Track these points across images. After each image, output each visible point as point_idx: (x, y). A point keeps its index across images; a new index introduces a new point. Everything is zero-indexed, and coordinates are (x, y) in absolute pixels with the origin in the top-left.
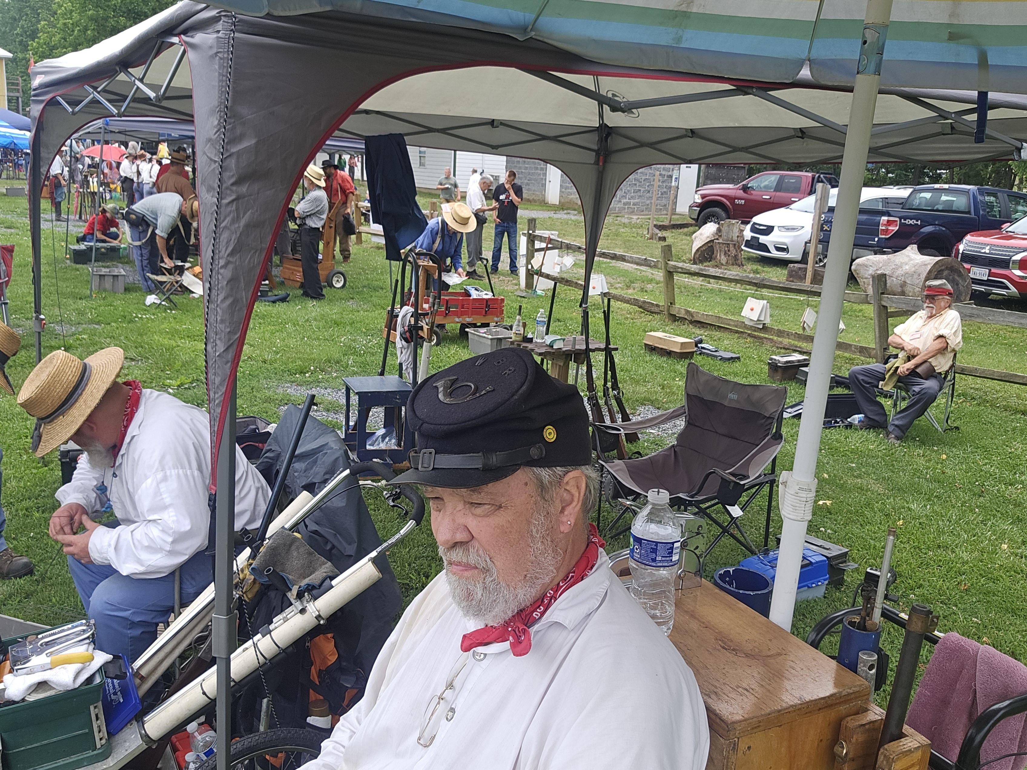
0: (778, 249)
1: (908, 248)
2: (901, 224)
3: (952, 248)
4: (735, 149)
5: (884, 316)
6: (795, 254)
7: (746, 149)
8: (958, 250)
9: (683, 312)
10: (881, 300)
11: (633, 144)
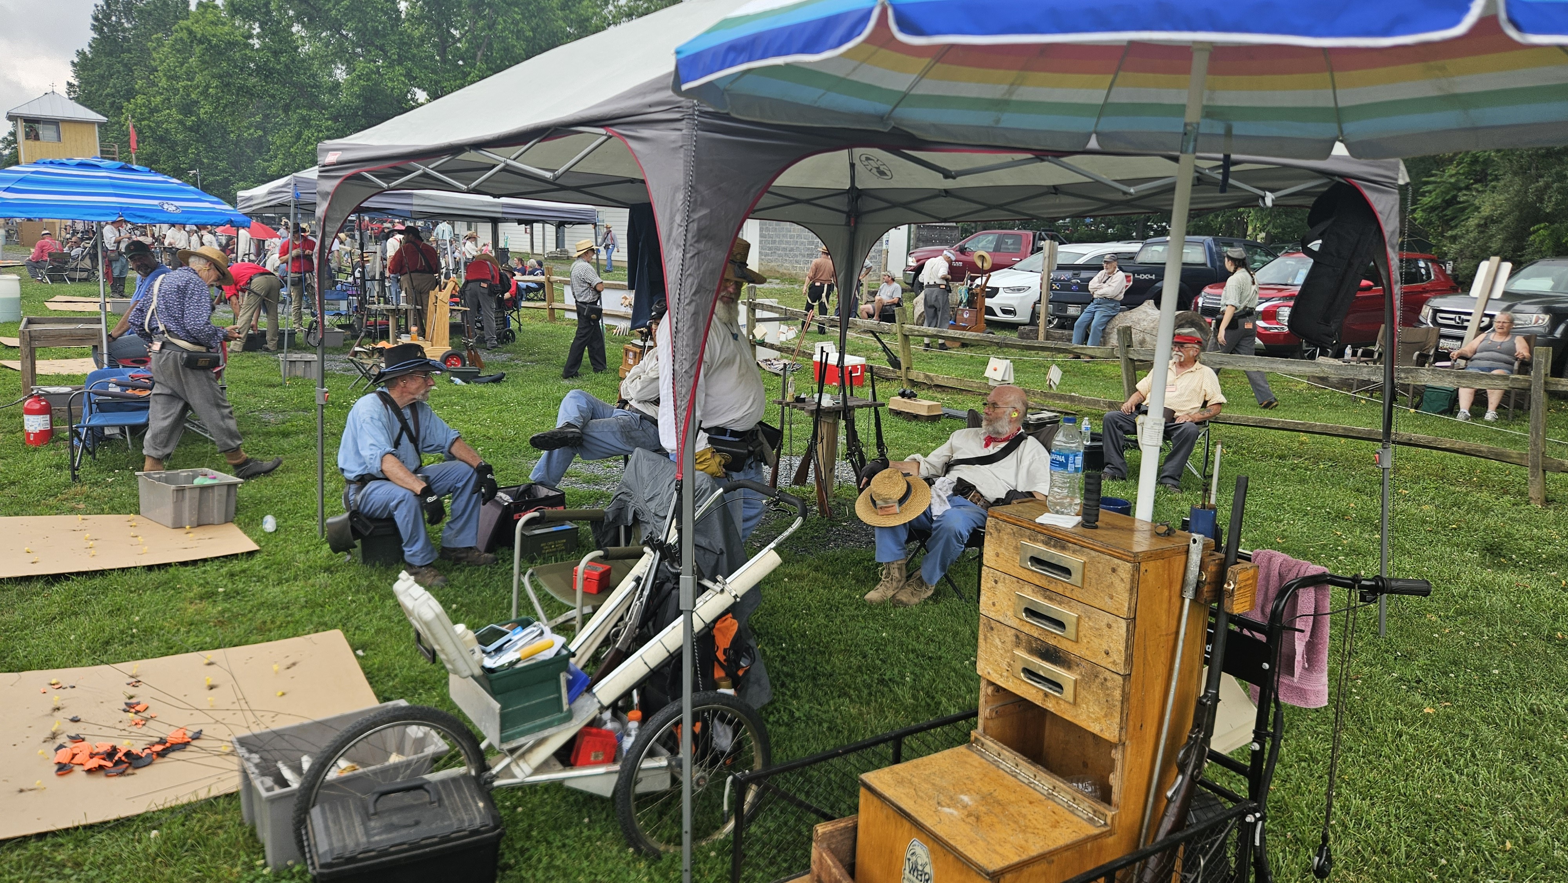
0: (1005, 312)
1: (1145, 304)
2: (1135, 280)
3: (1190, 302)
4: (990, 207)
5: (1131, 370)
6: (1023, 316)
7: (1001, 207)
8: (1197, 303)
9: (922, 376)
10: (1127, 352)
11: (884, 205)
